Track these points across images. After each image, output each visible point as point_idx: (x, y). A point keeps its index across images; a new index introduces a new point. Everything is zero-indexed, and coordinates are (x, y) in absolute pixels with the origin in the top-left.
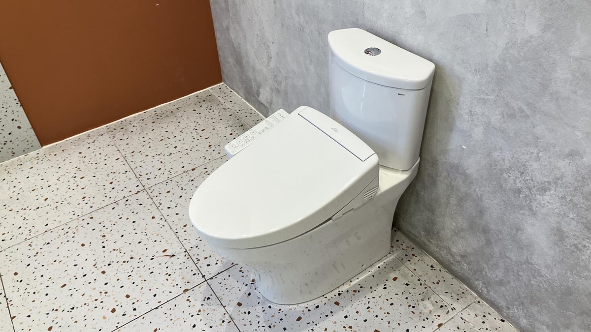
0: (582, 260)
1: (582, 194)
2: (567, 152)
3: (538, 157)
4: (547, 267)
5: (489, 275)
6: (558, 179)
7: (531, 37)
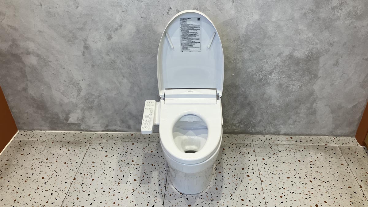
0: (290, 90)
1: (285, 67)
2: (277, 55)
3: (267, 62)
4: (278, 101)
5: (254, 122)
6: (276, 66)
7: (257, 20)
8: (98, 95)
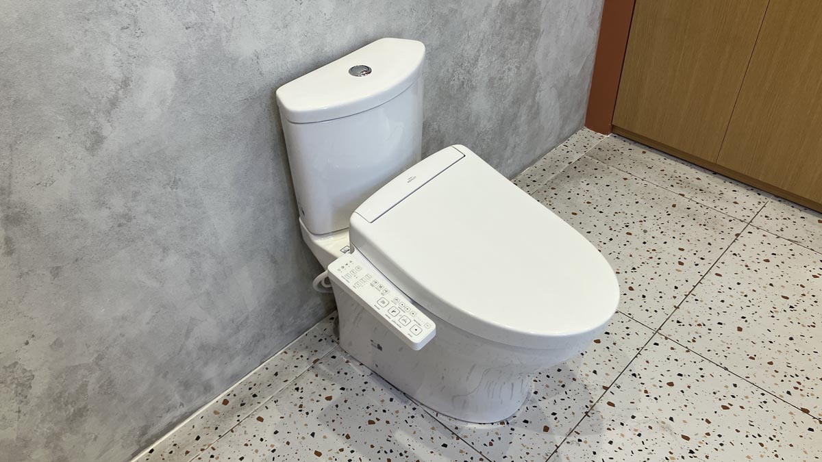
0: (505, 84)
1: (496, 34)
2: (483, 12)
3: (469, 37)
4: (489, 119)
6: (483, 40)
8: (96, 355)
